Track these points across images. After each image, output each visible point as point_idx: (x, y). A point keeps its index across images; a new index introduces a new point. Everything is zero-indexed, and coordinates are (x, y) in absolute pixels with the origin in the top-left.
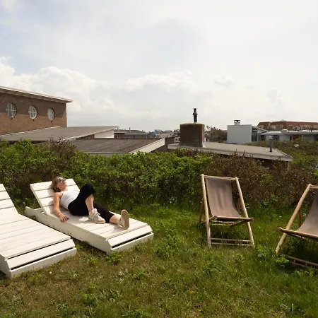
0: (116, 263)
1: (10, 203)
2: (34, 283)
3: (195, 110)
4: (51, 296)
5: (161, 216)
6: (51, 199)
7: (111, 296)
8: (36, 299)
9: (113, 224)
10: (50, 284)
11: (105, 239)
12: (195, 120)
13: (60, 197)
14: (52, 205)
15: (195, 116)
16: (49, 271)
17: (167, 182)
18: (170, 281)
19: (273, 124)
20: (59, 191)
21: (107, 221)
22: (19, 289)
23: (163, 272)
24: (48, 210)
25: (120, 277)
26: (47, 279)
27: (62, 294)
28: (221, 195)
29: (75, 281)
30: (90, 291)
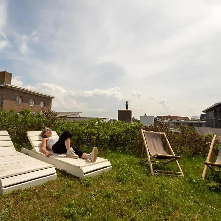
0: (88, 185)
1: (11, 143)
2: (22, 199)
3: (127, 102)
4: (35, 210)
5: (113, 158)
6: (40, 142)
7: (88, 210)
8: (23, 212)
9: (84, 158)
10: (35, 200)
11: (79, 167)
12: (127, 108)
13: (47, 141)
14: (41, 146)
15: (127, 105)
16: (35, 190)
17: (115, 137)
18: (134, 198)
19: (164, 117)
20: (47, 137)
21: (80, 157)
22: (8, 204)
23: (125, 192)
24: (37, 149)
25: (92, 195)
26: (33, 196)
27: (45, 208)
28: (155, 143)
29: (56, 198)
30: (69, 206)
